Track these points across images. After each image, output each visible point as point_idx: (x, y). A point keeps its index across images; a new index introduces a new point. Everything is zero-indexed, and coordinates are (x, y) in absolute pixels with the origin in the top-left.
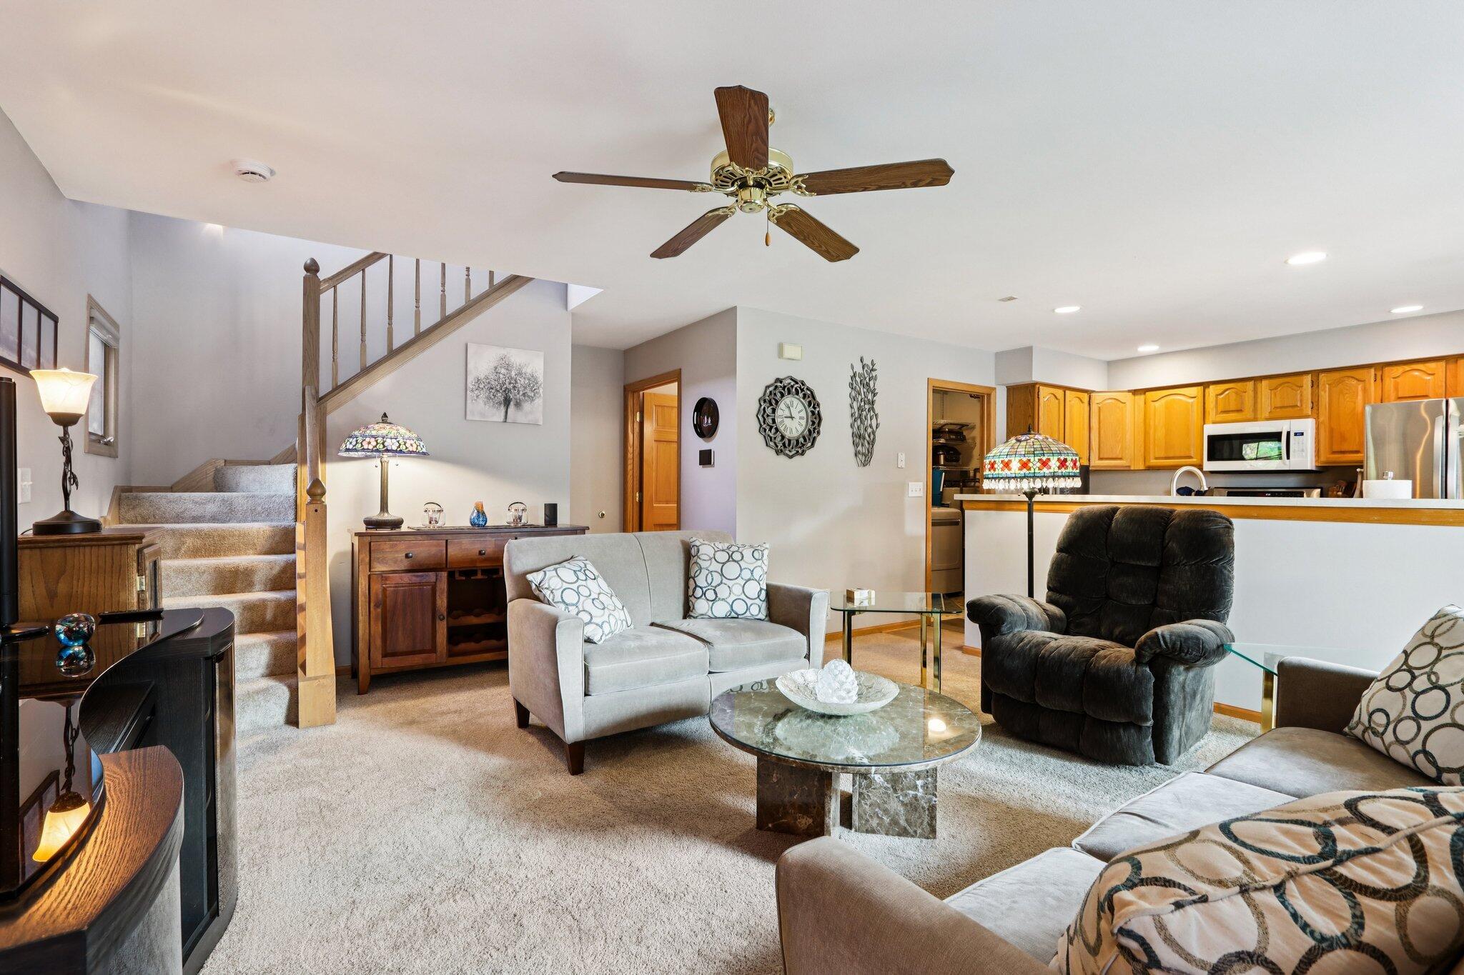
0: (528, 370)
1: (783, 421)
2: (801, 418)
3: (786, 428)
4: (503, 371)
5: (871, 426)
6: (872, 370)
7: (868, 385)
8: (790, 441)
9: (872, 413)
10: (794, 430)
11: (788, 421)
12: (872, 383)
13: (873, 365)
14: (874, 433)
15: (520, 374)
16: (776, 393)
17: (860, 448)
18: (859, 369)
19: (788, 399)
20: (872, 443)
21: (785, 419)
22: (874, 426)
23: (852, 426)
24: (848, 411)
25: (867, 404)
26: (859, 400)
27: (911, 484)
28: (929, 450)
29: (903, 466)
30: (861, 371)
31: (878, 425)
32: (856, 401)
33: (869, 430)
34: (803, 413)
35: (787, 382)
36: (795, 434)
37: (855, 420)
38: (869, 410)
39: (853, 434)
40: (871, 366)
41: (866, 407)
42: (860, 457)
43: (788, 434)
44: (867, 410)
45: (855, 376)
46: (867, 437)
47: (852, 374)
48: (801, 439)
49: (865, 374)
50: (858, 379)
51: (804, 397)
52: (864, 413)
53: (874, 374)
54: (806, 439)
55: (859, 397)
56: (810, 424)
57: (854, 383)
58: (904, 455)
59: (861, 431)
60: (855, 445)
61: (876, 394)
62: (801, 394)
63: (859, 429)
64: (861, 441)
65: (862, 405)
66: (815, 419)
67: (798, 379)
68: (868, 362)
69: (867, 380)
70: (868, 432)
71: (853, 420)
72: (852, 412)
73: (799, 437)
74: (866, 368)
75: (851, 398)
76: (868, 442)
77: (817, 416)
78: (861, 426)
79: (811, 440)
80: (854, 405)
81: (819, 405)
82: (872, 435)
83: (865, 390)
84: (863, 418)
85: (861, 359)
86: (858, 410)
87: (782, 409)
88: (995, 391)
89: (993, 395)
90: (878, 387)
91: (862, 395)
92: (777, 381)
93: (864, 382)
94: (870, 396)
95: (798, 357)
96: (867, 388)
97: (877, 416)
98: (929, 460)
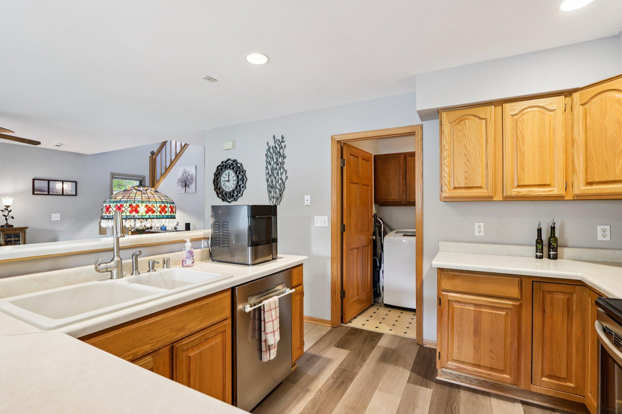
1: (225, 183)
2: (234, 180)
3: (226, 187)
4: (184, 174)
5: (281, 179)
6: (283, 142)
7: (279, 152)
8: (226, 194)
9: (282, 170)
10: (230, 188)
12: (281, 151)
13: (283, 138)
14: (284, 183)
15: (189, 175)
16: (223, 167)
17: (272, 194)
18: (272, 144)
19: (227, 172)
20: (281, 191)
21: (226, 182)
22: (284, 179)
23: (268, 181)
24: (264, 171)
25: (278, 165)
26: (272, 163)
27: (316, 218)
28: (335, 190)
29: (309, 204)
30: (274, 145)
31: (287, 178)
32: (270, 164)
33: (280, 181)
34: (235, 178)
35: (228, 162)
36: (231, 189)
37: (270, 176)
38: (280, 169)
39: (269, 186)
40: (281, 140)
41: (278, 167)
42: (272, 199)
43: (227, 190)
44: (278, 169)
45: (269, 149)
46: (278, 187)
47: (267, 148)
48: (235, 192)
49: (277, 146)
50: (271, 150)
51: (233, 169)
52: (277, 171)
53: (283, 144)
54: (237, 192)
55: (272, 161)
56: (240, 183)
57: (269, 154)
58: (309, 196)
59: (274, 183)
60: (270, 192)
61: (284, 157)
62: (231, 167)
63: (272, 182)
64: (274, 189)
65: (275, 166)
66: (242, 179)
67: (233, 159)
68: (279, 137)
69: (278, 150)
70: (279, 183)
71: (268, 176)
72: (267, 171)
73: (233, 191)
74: (278, 142)
75: (267, 162)
76: (279, 189)
77: (244, 177)
78: (274, 180)
79: (241, 192)
80: (269, 166)
81: (244, 172)
82: (282, 185)
83: (276, 156)
84: (275, 175)
85: (274, 137)
86: (272, 170)
87: (224, 177)
88: (422, 126)
89: (418, 132)
90: (286, 152)
91: (275, 160)
92: (222, 163)
93: (276, 152)
94: (280, 160)
95: (231, 147)
96: (278, 154)
97: (286, 171)
98: (336, 197)
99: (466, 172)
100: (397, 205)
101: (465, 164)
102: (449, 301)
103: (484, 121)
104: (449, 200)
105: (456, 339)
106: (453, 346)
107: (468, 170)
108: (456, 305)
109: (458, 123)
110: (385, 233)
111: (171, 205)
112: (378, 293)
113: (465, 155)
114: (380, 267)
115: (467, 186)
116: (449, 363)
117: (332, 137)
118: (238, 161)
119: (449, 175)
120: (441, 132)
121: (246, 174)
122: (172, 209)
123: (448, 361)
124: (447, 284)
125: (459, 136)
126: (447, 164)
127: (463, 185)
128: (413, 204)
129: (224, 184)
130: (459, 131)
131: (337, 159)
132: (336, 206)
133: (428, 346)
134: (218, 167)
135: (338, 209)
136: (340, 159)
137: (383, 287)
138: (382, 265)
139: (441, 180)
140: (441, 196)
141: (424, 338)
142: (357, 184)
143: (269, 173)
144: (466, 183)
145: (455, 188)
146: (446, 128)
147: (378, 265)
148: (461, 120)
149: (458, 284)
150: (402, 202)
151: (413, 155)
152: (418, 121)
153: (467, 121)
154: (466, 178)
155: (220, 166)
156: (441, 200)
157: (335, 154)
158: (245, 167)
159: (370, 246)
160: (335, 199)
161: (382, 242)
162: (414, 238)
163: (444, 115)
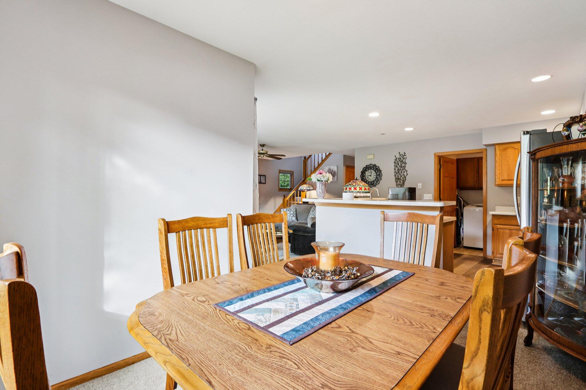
0: (334, 170)
3: (369, 179)
4: (329, 171)
5: (404, 175)
7: (403, 161)
8: (369, 183)
9: (404, 170)
11: (369, 177)
12: (404, 160)
13: (405, 153)
14: (405, 177)
15: (332, 171)
16: (367, 168)
17: (398, 183)
18: (398, 156)
19: (369, 171)
20: (404, 181)
22: (405, 175)
23: (395, 176)
24: (393, 171)
25: (402, 168)
26: (398, 167)
27: (425, 195)
28: (436, 181)
29: (421, 188)
30: (399, 157)
31: (407, 174)
32: (397, 167)
33: (403, 176)
34: (375, 174)
35: (370, 166)
36: (372, 180)
37: (397, 173)
38: (403, 170)
39: (396, 178)
40: (404, 155)
41: (402, 169)
42: (398, 186)
43: (370, 180)
44: (402, 170)
45: (396, 159)
46: (402, 179)
47: (395, 159)
48: (375, 182)
49: (401, 158)
50: (398, 160)
51: (373, 169)
52: (401, 171)
53: (405, 157)
54: (376, 182)
55: (398, 166)
56: (378, 177)
57: (396, 161)
58: (421, 184)
59: (399, 177)
60: (396, 182)
61: (406, 164)
62: (372, 168)
63: (398, 176)
64: (399, 180)
65: (400, 168)
66: (379, 175)
67: (373, 164)
68: (402, 153)
69: (402, 159)
70: (403, 177)
71: (395, 173)
72: (395, 171)
73: (374, 181)
74: (402, 156)
75: (395, 166)
76: (402, 181)
77: (381, 174)
78: (399, 175)
79: (379, 182)
80: (396, 168)
81: (380, 171)
82: (404, 178)
83: (401, 163)
84: (400, 172)
85: (399, 153)
86: (398, 170)
87: (367, 173)
88: (486, 149)
89: (485, 152)
90: (407, 161)
91: (400, 165)
92: (367, 166)
93: (401, 161)
94: (403, 165)
95: (373, 158)
96: (402, 162)
97: (407, 171)
98: (437, 184)
99: (508, 173)
100: (472, 189)
101: (508, 169)
102: (497, 228)
103: (517, 150)
104: (500, 186)
105: (500, 245)
106: (499, 248)
107: (509, 172)
108: (500, 230)
109: (504, 151)
110: (464, 206)
111: (365, 187)
112: (459, 242)
113: (508, 165)
114: (461, 226)
115: (509, 179)
116: (498, 255)
117: (435, 154)
118: (377, 165)
119: (500, 174)
120: (496, 154)
121: (382, 172)
122: (368, 189)
123: (497, 254)
124: (496, 222)
125: (505, 157)
126: (498, 169)
127: (506, 179)
128: (481, 189)
129: (368, 177)
130: (504, 154)
131: (438, 165)
132: (437, 189)
133: (489, 258)
134: (363, 168)
135: (438, 190)
136: (439, 165)
137: (463, 238)
138: (462, 225)
139: (495, 177)
140: (495, 184)
141: (487, 254)
142: (447, 177)
143: (396, 171)
144: (508, 178)
145: (502, 180)
146: (498, 153)
147: (459, 225)
148: (505, 149)
149: (501, 221)
150: (475, 187)
151: (481, 158)
152: (485, 147)
153: (508, 150)
154: (508, 176)
155: (365, 168)
156: (495, 186)
157: (437, 162)
158: (381, 168)
159: (454, 212)
160: (436, 185)
161: (462, 211)
162: (482, 208)
163: (497, 147)
